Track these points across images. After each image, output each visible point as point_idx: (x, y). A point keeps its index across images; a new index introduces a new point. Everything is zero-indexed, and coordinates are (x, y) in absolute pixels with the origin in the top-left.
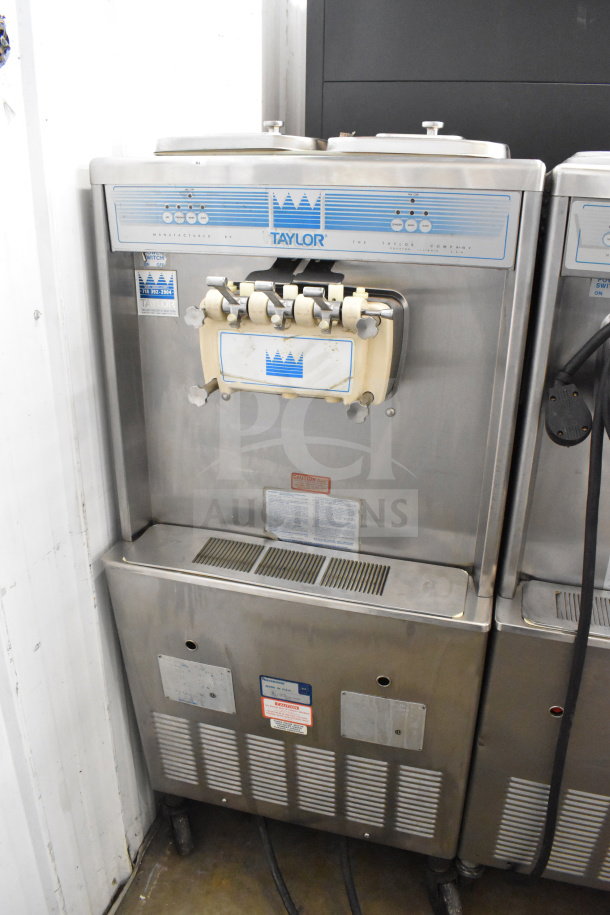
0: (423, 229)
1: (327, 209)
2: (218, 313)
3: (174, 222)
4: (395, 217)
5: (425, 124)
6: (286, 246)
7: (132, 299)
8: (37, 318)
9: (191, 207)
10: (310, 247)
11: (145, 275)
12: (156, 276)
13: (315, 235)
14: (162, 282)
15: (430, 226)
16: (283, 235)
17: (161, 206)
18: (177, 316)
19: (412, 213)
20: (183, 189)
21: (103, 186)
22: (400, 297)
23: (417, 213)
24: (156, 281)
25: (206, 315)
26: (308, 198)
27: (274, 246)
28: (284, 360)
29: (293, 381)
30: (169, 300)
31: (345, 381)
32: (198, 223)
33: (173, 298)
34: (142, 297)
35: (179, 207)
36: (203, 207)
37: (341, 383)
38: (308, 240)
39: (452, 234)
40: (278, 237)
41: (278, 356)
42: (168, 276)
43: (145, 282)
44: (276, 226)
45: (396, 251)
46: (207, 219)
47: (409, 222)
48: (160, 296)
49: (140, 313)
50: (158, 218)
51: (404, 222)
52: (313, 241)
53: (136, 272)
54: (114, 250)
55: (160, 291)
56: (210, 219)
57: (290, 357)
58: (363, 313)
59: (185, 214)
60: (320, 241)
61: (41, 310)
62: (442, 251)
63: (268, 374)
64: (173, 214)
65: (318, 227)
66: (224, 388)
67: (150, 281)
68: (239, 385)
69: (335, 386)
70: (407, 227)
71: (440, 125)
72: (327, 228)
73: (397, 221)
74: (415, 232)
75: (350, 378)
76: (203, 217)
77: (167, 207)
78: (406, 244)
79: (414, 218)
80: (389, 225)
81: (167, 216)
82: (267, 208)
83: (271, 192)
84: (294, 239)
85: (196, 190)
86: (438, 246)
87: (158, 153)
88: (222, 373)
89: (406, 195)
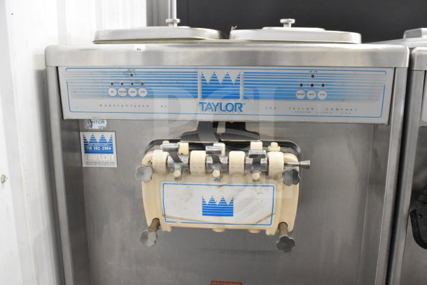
0: (322, 97)
1: (245, 84)
2: (164, 169)
3: (117, 96)
4: (299, 89)
5: (282, 21)
6: (212, 113)
7: (77, 155)
8: (3, 182)
9: (132, 84)
10: (231, 113)
11: (88, 136)
12: (98, 136)
13: (236, 104)
14: (103, 140)
15: (326, 95)
16: (209, 104)
17: (107, 83)
18: (116, 166)
19: (312, 85)
20: (127, 70)
21: (57, 67)
22: (295, 145)
23: (316, 85)
24: (98, 141)
25: (154, 171)
26: (230, 76)
27: (202, 112)
28: (217, 203)
29: (226, 219)
30: (109, 155)
31: (268, 217)
32: (138, 96)
33: (112, 153)
34: (86, 152)
35: (122, 84)
36: (142, 84)
37: (265, 219)
38: (229, 108)
39: (343, 100)
40: (205, 105)
41: (212, 201)
42: (108, 136)
43: (88, 140)
44: (204, 97)
45: (299, 114)
46: (146, 93)
47: (310, 92)
48: (102, 152)
49: (84, 166)
50: (104, 92)
51: (306, 92)
52: (234, 108)
53: (81, 133)
54: (65, 118)
55: (101, 147)
56: (148, 93)
57: (223, 200)
58: (285, 164)
59: (127, 89)
60: (240, 108)
61: (7, 175)
62: (335, 113)
63: (203, 215)
64: (117, 89)
65: (239, 98)
66: (166, 227)
67: (93, 140)
68: (179, 224)
69: (260, 221)
70: (308, 96)
71: (293, 21)
72: (245, 98)
73: (300, 92)
74: (314, 99)
75: (272, 215)
76: (143, 92)
77: (112, 84)
78: (308, 109)
79: (313, 89)
80: (295, 95)
81: (112, 91)
82: (197, 83)
83: (200, 72)
84: (218, 108)
85: (136, 70)
86: (332, 109)
87: (97, 42)
88: (164, 215)
89: (308, 72)
